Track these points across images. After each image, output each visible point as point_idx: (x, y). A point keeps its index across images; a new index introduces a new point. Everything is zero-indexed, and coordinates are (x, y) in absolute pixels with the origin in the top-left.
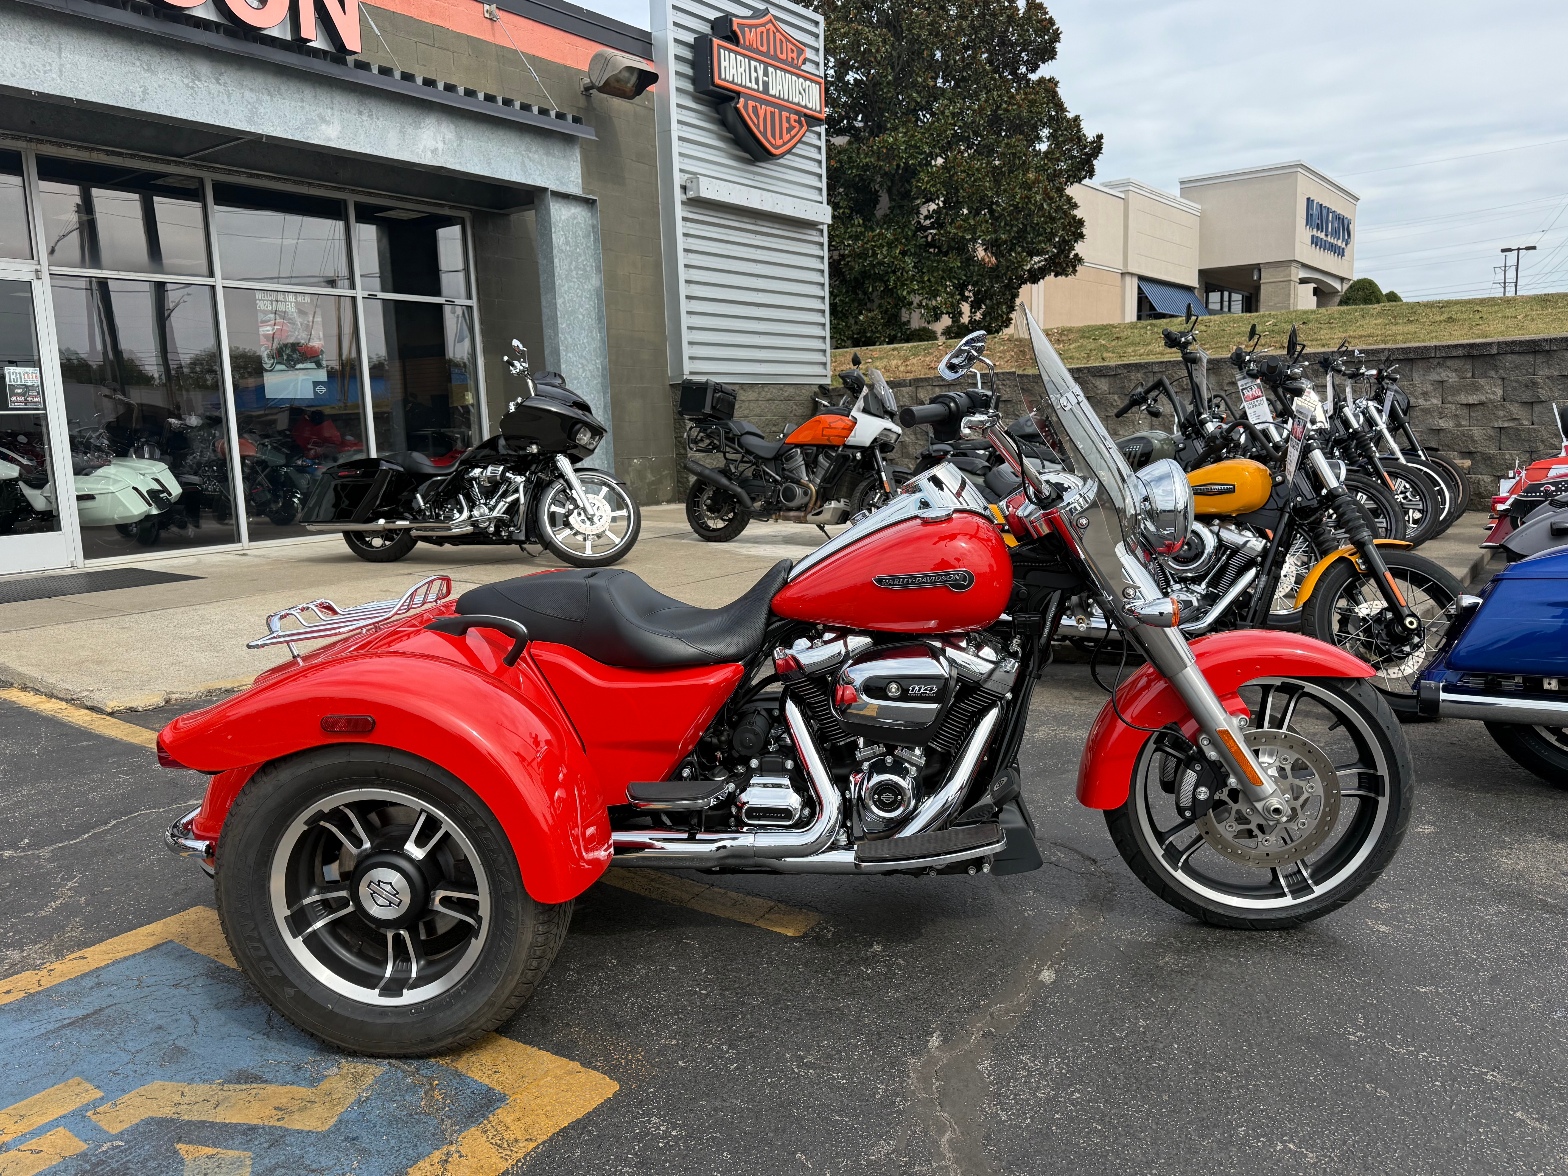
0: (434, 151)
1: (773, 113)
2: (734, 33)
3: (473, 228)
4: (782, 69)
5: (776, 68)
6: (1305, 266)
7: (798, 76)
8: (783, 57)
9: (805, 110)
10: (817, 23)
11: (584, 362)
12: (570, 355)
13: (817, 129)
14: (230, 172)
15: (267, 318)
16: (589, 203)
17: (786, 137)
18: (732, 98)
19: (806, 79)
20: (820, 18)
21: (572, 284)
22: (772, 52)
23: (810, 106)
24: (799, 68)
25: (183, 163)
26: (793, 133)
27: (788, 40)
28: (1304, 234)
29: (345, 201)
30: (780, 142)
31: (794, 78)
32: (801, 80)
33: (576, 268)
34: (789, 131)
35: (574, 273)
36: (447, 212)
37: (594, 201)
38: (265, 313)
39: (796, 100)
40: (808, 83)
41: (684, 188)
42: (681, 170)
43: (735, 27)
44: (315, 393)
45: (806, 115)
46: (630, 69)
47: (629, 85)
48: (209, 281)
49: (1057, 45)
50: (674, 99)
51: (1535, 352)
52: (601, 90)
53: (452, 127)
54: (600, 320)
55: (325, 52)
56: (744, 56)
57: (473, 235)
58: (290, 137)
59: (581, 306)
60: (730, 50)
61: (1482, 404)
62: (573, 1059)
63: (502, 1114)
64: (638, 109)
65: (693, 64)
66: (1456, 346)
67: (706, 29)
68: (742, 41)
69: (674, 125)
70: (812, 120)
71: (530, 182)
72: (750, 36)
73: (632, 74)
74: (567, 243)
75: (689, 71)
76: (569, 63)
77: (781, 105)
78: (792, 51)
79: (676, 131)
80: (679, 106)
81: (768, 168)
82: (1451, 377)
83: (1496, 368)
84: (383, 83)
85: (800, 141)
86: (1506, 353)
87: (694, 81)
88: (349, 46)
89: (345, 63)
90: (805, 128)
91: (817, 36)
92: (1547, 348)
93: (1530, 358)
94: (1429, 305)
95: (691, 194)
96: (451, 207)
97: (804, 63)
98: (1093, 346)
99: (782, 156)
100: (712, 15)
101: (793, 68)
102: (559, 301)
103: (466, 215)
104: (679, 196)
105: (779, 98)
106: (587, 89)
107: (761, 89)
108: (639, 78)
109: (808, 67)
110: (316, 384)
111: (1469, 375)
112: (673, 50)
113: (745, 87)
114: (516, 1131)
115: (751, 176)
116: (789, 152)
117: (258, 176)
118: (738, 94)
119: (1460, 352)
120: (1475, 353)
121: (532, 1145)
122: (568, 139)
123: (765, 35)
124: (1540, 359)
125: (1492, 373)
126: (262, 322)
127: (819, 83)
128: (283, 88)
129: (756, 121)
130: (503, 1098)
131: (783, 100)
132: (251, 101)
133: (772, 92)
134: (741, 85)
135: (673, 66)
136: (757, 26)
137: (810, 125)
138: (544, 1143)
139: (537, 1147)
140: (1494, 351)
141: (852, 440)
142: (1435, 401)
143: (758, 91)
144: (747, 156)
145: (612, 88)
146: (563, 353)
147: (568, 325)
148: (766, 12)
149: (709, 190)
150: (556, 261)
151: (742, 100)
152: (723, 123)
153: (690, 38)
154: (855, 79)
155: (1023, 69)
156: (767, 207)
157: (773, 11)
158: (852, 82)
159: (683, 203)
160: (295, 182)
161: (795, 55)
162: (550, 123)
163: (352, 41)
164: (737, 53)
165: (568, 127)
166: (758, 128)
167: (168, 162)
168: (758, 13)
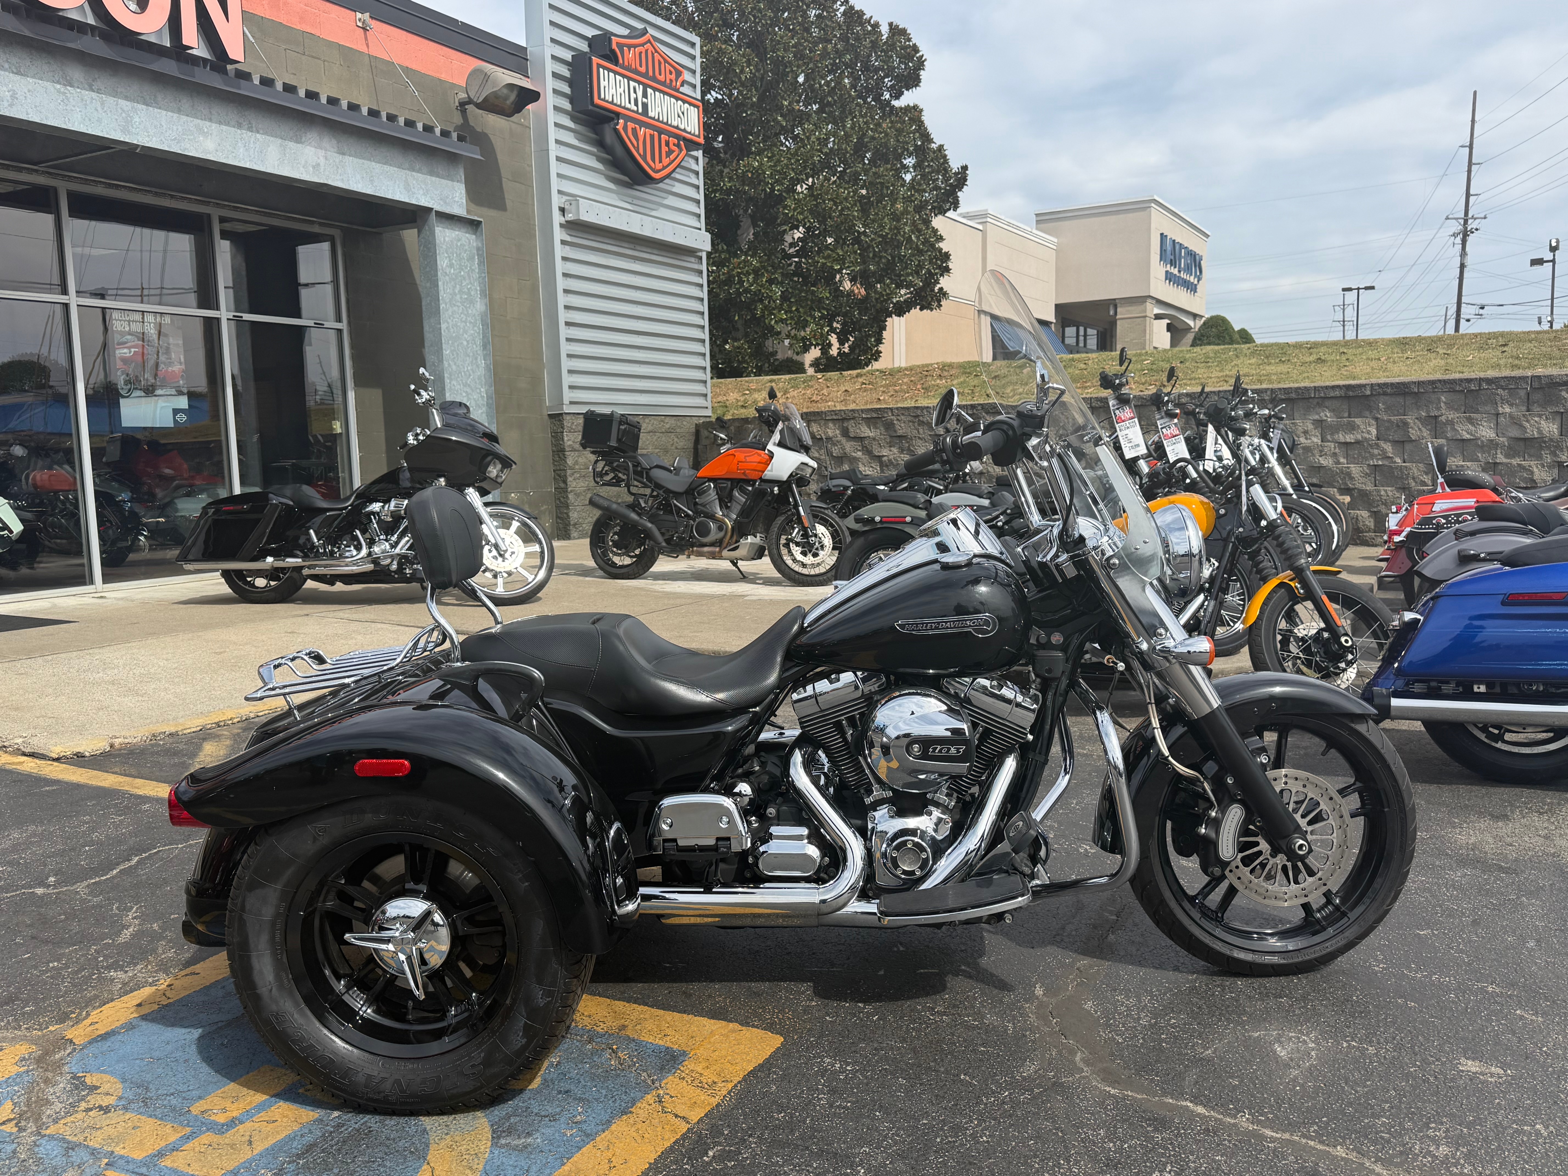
0: (316, 166)
1: (652, 136)
2: (613, 52)
3: (344, 246)
4: (661, 91)
5: (655, 89)
6: (1160, 302)
7: (677, 99)
8: (661, 78)
9: (684, 134)
10: (693, 45)
11: (469, 390)
12: (454, 382)
13: (694, 153)
14: (86, 182)
15: (124, 339)
16: (474, 225)
17: (666, 161)
18: (613, 119)
19: (684, 102)
20: (697, 40)
21: (455, 308)
22: (651, 73)
23: (688, 129)
24: (677, 91)
25: (36, 171)
26: (672, 157)
27: (666, 61)
28: (1158, 270)
29: (209, 216)
30: (659, 166)
31: (673, 100)
32: (680, 102)
33: (460, 291)
34: (668, 155)
35: (458, 297)
36: (316, 229)
37: (480, 223)
38: (122, 334)
39: (675, 123)
40: (686, 105)
41: (562, 210)
42: (560, 192)
43: (614, 46)
44: (175, 421)
45: (685, 139)
46: (511, 86)
47: (508, 102)
48: (63, 299)
49: (922, 72)
50: (552, 117)
51: (1405, 394)
52: (479, 106)
53: (334, 142)
54: (485, 347)
55: (205, 60)
56: (624, 76)
57: (344, 255)
58: (167, 149)
59: (465, 332)
60: (609, 70)
61: (1358, 442)
62: (730, 1021)
63: (689, 1065)
64: (514, 126)
65: (571, 82)
66: (1334, 387)
67: (584, 47)
68: (621, 61)
69: (552, 145)
70: (691, 144)
71: (414, 202)
72: (630, 55)
73: (512, 91)
74: (451, 266)
75: (566, 89)
76: (443, 77)
77: (661, 129)
78: (671, 73)
79: (554, 151)
80: (556, 125)
81: (647, 193)
82: (1328, 416)
83: (1370, 409)
84: (263, 95)
85: (679, 166)
86: (1379, 394)
87: (572, 100)
88: (232, 56)
89: (224, 72)
90: (684, 152)
91: (693, 58)
92: (1416, 390)
93: (1401, 400)
94: (1298, 346)
95: (570, 217)
96: (321, 224)
97: (682, 85)
98: (976, 382)
99: (661, 180)
100: (590, 32)
101: (672, 90)
102: (444, 326)
103: (336, 233)
104: (557, 219)
105: (658, 120)
106: (462, 104)
107: (640, 110)
108: (518, 96)
109: (686, 89)
110: (176, 411)
111: (1346, 415)
112: (550, 67)
113: (624, 108)
114: (709, 1076)
115: (630, 200)
116: (668, 176)
117: (117, 187)
118: (618, 115)
119: (1337, 393)
120: (1351, 393)
121: (730, 1086)
122: (452, 158)
123: (643, 55)
124: (1409, 400)
125: (1367, 413)
126: (119, 344)
127: (697, 107)
128: (160, 97)
129: (635, 143)
130: (684, 1054)
131: (662, 122)
132: (126, 109)
133: (651, 114)
134: (620, 106)
135: (551, 83)
136: (635, 46)
137: (688, 150)
138: (739, 1082)
139: (736, 1086)
140: (1368, 393)
141: (769, 474)
142: (1315, 440)
143: (637, 112)
144: (626, 179)
145: (491, 105)
146: (447, 381)
147: (452, 351)
148: (645, 32)
149: (590, 214)
150: (440, 283)
151: (621, 121)
152: (600, 143)
153: (568, 56)
154: (716, 99)
155: (887, 96)
156: (647, 232)
157: (651, 31)
158: (712, 101)
159: (561, 225)
160: (156, 194)
161: (673, 76)
162: (434, 141)
163: (235, 50)
164: (616, 73)
165: (452, 145)
166: (638, 151)
167: (20, 170)
168: (636, 34)
